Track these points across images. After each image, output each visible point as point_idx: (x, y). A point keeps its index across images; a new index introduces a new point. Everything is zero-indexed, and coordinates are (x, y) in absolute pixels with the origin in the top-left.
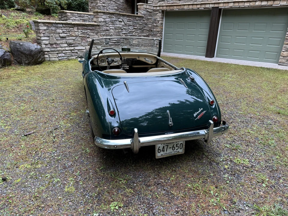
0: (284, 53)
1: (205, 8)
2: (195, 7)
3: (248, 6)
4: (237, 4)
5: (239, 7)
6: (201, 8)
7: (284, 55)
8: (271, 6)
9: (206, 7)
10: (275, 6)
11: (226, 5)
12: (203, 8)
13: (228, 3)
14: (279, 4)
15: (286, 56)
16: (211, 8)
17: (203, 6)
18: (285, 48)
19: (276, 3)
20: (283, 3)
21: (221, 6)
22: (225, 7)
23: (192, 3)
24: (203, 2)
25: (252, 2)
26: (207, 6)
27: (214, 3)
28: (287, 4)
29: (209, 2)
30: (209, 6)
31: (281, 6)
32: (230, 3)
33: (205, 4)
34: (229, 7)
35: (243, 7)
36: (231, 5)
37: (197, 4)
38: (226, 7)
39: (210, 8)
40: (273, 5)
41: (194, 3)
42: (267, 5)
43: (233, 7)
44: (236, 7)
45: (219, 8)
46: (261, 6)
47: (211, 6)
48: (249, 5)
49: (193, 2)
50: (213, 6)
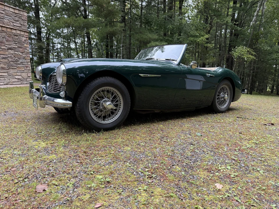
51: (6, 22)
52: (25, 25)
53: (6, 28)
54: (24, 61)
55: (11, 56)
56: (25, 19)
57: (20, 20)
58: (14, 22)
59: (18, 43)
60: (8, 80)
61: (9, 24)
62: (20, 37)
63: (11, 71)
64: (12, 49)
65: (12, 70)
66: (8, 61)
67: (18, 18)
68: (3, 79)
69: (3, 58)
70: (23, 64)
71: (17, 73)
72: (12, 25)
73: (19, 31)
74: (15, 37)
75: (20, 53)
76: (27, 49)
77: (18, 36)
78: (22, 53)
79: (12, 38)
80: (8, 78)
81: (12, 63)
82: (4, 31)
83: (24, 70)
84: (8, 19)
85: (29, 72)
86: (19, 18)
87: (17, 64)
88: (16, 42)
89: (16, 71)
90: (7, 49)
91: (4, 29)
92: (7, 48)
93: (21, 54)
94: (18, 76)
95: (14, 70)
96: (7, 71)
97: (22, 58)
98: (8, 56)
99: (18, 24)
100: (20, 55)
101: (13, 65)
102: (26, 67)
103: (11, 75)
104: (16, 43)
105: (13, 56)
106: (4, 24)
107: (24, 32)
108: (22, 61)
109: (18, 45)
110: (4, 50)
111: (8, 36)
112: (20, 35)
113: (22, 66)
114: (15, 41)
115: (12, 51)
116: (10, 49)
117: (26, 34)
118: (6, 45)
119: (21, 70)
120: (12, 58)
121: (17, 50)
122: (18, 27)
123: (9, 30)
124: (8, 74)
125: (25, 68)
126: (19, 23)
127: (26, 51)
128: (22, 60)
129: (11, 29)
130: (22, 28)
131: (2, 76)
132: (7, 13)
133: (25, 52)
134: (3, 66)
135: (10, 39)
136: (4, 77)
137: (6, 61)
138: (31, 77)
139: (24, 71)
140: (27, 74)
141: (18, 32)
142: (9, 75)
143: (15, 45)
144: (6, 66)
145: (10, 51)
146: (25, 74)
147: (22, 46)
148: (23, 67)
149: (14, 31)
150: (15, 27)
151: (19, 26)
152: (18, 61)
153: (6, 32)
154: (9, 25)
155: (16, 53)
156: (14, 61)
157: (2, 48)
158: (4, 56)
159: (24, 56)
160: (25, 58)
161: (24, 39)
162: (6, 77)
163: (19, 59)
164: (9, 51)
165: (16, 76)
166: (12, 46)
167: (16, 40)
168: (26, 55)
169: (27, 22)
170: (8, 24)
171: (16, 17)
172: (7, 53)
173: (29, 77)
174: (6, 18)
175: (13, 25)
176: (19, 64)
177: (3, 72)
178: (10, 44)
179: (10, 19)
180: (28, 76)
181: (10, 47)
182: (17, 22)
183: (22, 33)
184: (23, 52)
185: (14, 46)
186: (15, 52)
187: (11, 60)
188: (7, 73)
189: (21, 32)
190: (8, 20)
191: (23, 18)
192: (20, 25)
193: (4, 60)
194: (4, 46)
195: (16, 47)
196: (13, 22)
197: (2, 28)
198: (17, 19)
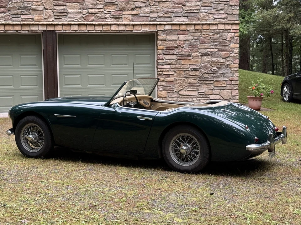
0: (162, 93)
1: (30, 31)
2: (10, 30)
3: (101, 31)
4: (83, 28)
5: (88, 32)
6: (22, 32)
7: (163, 96)
8: (132, 31)
9: (31, 29)
10: (136, 32)
11: (68, 28)
12: (27, 32)
13: (70, 25)
14: (140, 30)
15: (165, 96)
16: (42, 31)
17: (27, 28)
18: (161, 87)
19: (137, 29)
20: (145, 29)
21: (59, 29)
22: (65, 30)
23: (3, 22)
24: (25, 21)
25: (105, 26)
26: (34, 28)
27: (46, 25)
28: (150, 31)
29: (37, 23)
30: (36, 29)
31: (143, 32)
32: (72, 26)
33: (30, 25)
34: (72, 31)
35: (94, 31)
36: (76, 28)
37: (13, 25)
38: (66, 32)
39: (40, 31)
40: (133, 31)
41: (7, 22)
42: (126, 31)
43: (79, 31)
44: (83, 31)
45: (56, 32)
46: (118, 31)
47: (41, 28)
48: (101, 29)
49: (5, 21)
50: (45, 29)
51: (202, 16)
52: (234, 13)
53: (201, 26)
54: (227, 71)
55: (206, 66)
56: (235, 4)
57: (226, 8)
58: (216, 13)
59: (219, 44)
60: (198, 101)
61: (207, 18)
62: (223, 34)
63: (204, 89)
64: (209, 55)
65: (206, 86)
66: (201, 73)
67: (223, 5)
68: (191, 99)
69: (194, 70)
70: (225, 76)
71: (214, 91)
72: (212, 18)
73: (223, 26)
74: (216, 35)
75: (220, 60)
76: (234, 51)
77: (219, 33)
78: (225, 58)
79: (210, 37)
80: (198, 99)
81: (206, 75)
82: (197, 30)
83: (225, 85)
84: (206, 11)
85: (235, 88)
86: (225, 4)
87: (215, 77)
88: (216, 43)
89: (212, 87)
90: (201, 56)
91: (198, 27)
92: (200, 54)
93: (222, 61)
94: (215, 96)
95: (209, 86)
96: (198, 88)
97: (224, 67)
98: (201, 66)
99: (223, 15)
100: (220, 62)
101: (207, 79)
102: (230, 81)
103: (203, 94)
104: (216, 45)
105: (208, 65)
106: (199, 20)
107: (232, 24)
108: (223, 72)
109: (219, 47)
110: (197, 58)
111: (203, 36)
112: (224, 31)
113: (223, 79)
114: (214, 42)
115: (209, 58)
116: (206, 55)
117: (234, 27)
118: (199, 51)
119: (220, 85)
120: (207, 69)
121: (216, 55)
122: (221, 20)
123: (205, 27)
124: (199, 92)
125: (228, 82)
126: (224, 12)
127: (231, 55)
128: (224, 70)
129: (209, 24)
130: (229, 19)
131: (189, 95)
132: (205, 3)
133: (229, 56)
134: (193, 80)
135: (206, 40)
136: (192, 97)
137: (198, 73)
138: (237, 97)
139: (225, 87)
140: (231, 92)
141: (221, 27)
142: (199, 94)
143: (213, 47)
144: (196, 82)
145: (205, 57)
146: (228, 92)
147: (226, 48)
148: (224, 81)
149: (214, 28)
150: (217, 20)
151: (223, 17)
152: (217, 72)
153: (201, 31)
154: (206, 20)
155: (215, 59)
156: (211, 72)
157: (193, 55)
158: (195, 67)
159: (228, 63)
160: (230, 67)
161: (230, 35)
162: (196, 98)
163: (219, 68)
164: (203, 59)
165: (211, 96)
166: (209, 50)
167: (216, 41)
168: (232, 61)
169: (238, 8)
170: (204, 19)
171: (220, 4)
172: (200, 61)
173: (234, 97)
174: (202, 11)
175: (214, 18)
176: (217, 77)
177: (191, 89)
178: (206, 47)
179: (209, 11)
180: (233, 95)
181: (205, 51)
182: (220, 12)
183: (228, 27)
184: (227, 57)
185: (212, 50)
186: (213, 59)
187: (205, 71)
188: (197, 91)
189: (227, 25)
190: (205, 14)
191: (231, 4)
192: (225, 15)
193: (194, 72)
194: (196, 52)
195: (216, 50)
196: (213, 14)
197: (196, 26)
198: (220, 7)
